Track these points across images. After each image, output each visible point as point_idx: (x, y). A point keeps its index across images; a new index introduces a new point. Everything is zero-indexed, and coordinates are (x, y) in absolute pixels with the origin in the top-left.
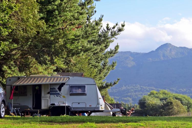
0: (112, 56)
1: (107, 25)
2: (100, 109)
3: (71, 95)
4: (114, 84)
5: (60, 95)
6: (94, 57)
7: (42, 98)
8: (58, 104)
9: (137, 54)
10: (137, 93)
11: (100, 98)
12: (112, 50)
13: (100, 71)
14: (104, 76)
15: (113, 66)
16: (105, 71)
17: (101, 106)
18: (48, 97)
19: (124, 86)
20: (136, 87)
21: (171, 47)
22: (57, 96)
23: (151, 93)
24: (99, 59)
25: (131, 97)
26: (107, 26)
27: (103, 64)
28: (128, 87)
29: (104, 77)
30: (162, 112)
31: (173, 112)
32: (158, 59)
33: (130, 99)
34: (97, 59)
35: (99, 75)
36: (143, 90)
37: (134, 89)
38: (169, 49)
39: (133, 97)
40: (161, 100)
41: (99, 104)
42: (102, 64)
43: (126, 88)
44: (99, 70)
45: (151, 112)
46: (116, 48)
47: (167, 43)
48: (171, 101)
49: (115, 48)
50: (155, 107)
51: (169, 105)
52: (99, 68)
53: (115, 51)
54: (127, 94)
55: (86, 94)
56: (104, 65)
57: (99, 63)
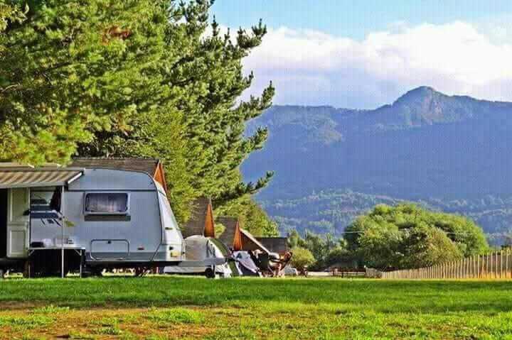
0: (256, 115)
1: (238, 32)
2: (169, 259)
3: (89, 218)
4: (257, 188)
5: (57, 220)
6: (205, 118)
7: (8, 228)
8: (52, 245)
9: (349, 112)
10: (346, 210)
11: (167, 228)
12: (256, 99)
13: (221, 154)
14: (230, 166)
15: (257, 141)
16: (232, 154)
17: (171, 248)
18: (24, 225)
19: (314, 193)
20: (343, 195)
21: (432, 95)
22: (50, 222)
23: (376, 209)
24: (218, 123)
25: (330, 220)
26: (237, 35)
27: (229, 135)
28: (326, 196)
29: (229, 168)
30: (400, 258)
31: (427, 259)
32: (399, 126)
33: (330, 225)
34: (214, 123)
35: (218, 164)
36: (361, 203)
37: (339, 200)
38: (427, 101)
39: (338, 219)
40: (401, 227)
41: (166, 244)
42: (226, 135)
43: (320, 197)
44: (218, 151)
45: (372, 258)
46: (267, 95)
47: (423, 87)
48: (423, 232)
49: (264, 95)
50: (382, 245)
51: (418, 241)
52: (218, 147)
53: (264, 101)
54: (321, 213)
55: (130, 216)
56: (232, 138)
57: (217, 133)
